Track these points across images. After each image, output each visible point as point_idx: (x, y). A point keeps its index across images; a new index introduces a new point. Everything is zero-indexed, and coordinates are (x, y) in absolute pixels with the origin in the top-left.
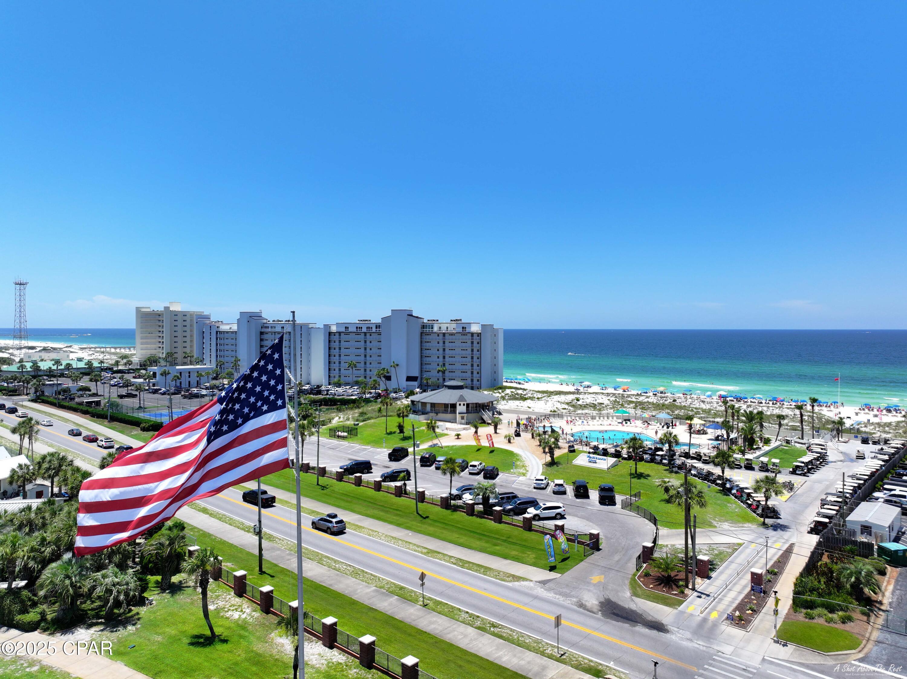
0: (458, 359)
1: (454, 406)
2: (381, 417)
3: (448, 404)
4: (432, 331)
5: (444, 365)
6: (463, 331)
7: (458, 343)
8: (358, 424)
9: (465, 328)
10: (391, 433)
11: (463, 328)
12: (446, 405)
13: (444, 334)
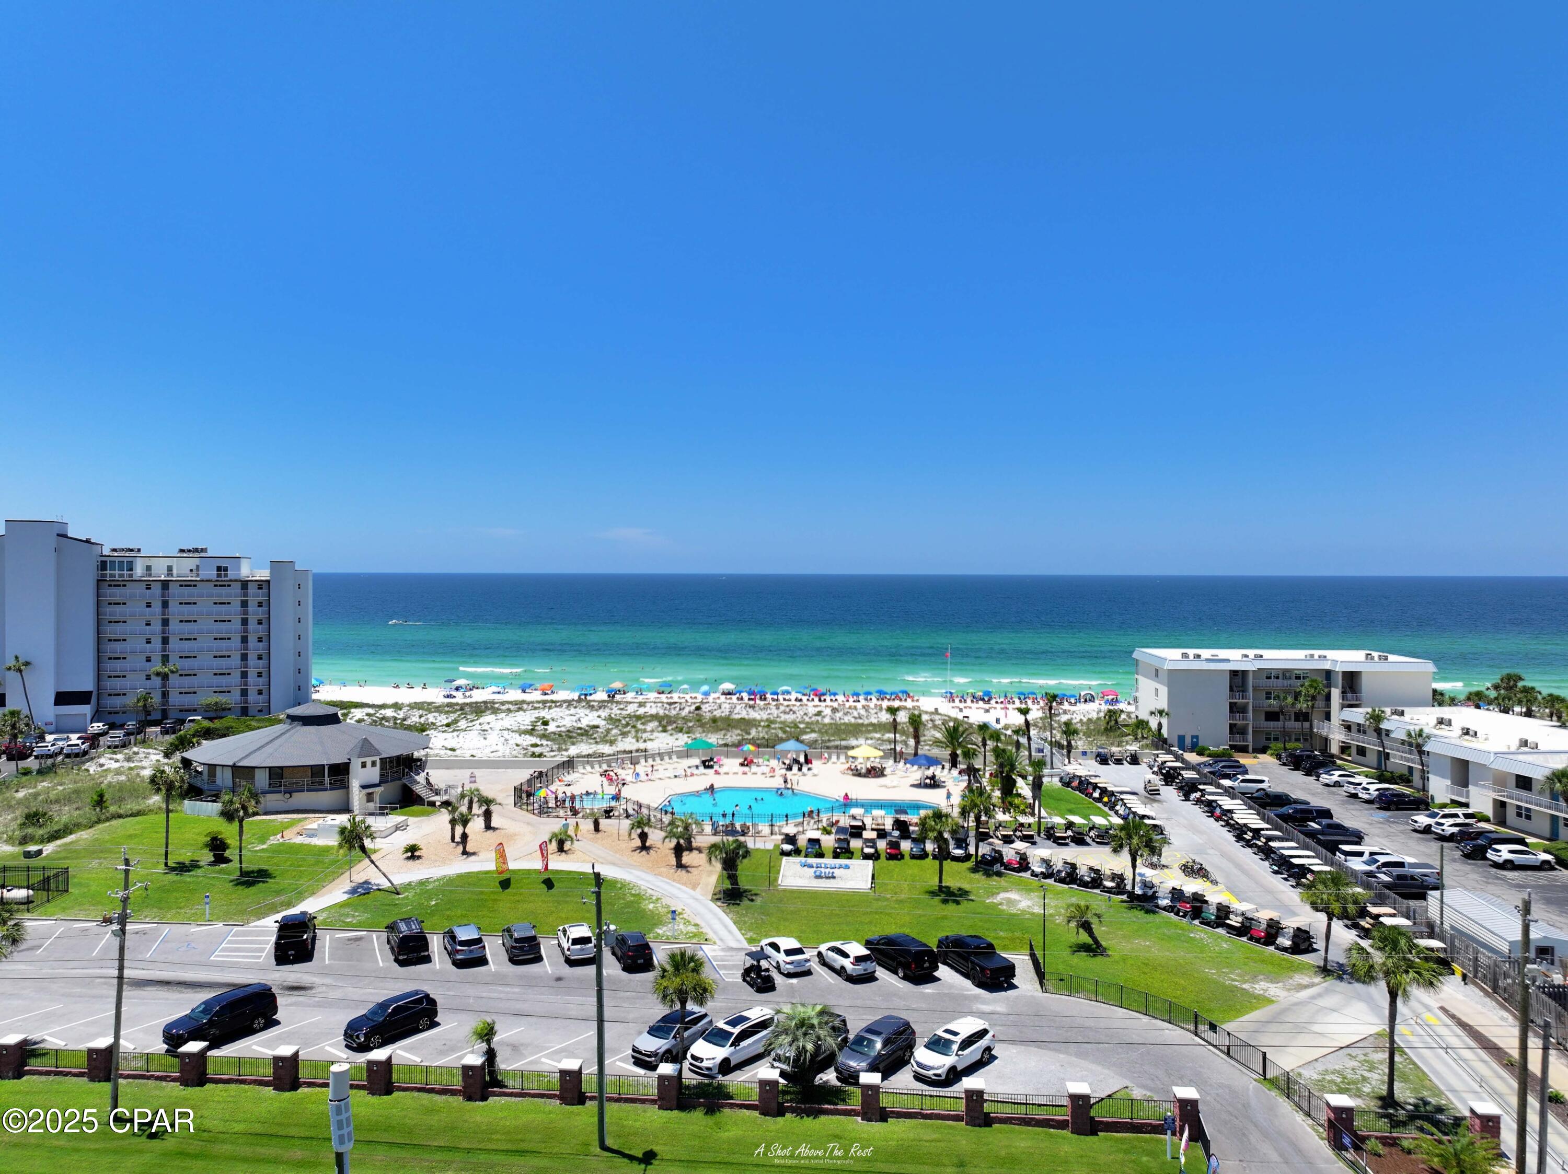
0: (205, 642)
1: (340, 772)
2: (108, 820)
3: (323, 766)
4: (131, 576)
5: (165, 659)
6: (219, 576)
7: (205, 605)
8: (40, 852)
9: (226, 569)
10: (182, 868)
11: (219, 568)
12: (316, 771)
13: (165, 585)
